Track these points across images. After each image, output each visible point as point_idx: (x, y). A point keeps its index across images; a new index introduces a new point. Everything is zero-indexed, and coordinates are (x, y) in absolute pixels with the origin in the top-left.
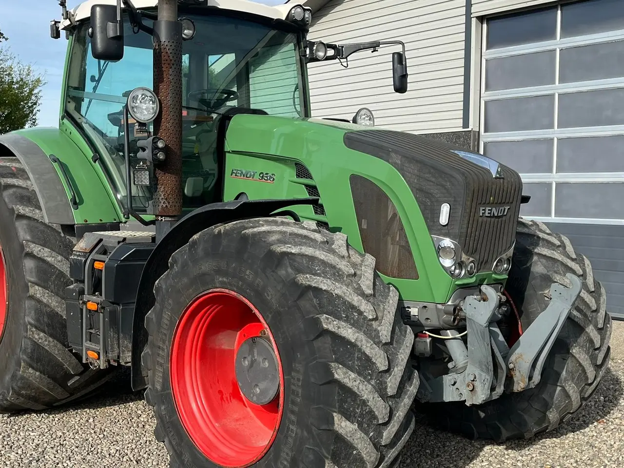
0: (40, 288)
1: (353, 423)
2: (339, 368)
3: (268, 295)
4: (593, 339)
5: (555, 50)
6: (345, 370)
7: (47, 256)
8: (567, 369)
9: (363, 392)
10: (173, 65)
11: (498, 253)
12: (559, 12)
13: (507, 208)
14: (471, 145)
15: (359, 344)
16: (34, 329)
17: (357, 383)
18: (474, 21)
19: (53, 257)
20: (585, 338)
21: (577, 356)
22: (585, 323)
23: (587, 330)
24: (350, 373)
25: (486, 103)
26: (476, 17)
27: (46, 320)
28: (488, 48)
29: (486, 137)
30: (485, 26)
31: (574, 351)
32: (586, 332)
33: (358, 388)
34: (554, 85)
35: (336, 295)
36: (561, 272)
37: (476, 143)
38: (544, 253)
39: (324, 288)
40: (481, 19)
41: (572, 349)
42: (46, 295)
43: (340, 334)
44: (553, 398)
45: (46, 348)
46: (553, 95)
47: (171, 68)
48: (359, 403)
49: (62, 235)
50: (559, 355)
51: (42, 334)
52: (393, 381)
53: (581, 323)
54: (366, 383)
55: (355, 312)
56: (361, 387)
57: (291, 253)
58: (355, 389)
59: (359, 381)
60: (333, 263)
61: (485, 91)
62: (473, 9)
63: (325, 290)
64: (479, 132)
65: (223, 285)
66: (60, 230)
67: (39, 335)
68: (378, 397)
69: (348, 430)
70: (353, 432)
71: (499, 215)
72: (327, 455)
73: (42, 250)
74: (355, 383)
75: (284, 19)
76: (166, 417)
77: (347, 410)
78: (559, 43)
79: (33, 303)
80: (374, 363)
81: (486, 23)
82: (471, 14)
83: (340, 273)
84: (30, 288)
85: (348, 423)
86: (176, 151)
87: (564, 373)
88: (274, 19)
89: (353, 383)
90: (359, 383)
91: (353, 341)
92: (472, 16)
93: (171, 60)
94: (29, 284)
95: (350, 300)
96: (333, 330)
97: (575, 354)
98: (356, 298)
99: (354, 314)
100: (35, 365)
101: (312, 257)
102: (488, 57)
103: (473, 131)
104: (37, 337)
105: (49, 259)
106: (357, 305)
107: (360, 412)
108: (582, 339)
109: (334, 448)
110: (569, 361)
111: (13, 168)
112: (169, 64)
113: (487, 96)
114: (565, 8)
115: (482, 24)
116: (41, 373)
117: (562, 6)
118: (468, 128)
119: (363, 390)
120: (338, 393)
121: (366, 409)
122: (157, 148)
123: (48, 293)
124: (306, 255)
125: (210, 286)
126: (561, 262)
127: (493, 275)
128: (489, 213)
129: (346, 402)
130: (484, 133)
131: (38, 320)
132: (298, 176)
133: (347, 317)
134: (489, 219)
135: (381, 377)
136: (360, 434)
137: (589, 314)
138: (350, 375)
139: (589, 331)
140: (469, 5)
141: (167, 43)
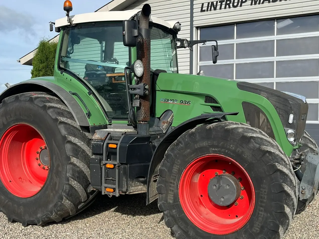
0: (76, 159)
3: (245, 156)
5: (234, 44)
7: (77, 142)
12: (235, 27)
16: (72, 180)
17: (290, 191)
18: (194, 29)
19: (80, 143)
24: (288, 187)
25: (200, 67)
26: (195, 27)
27: (77, 175)
30: (199, 31)
33: (291, 194)
34: (233, 60)
39: (272, 152)
40: (197, 28)
42: (78, 162)
43: (283, 171)
45: (76, 189)
46: (233, 64)
49: (81, 131)
51: (75, 182)
57: (254, 137)
61: (200, 61)
62: (194, 23)
65: (214, 152)
66: (80, 129)
67: (74, 182)
73: (75, 139)
75: (172, 28)
76: (176, 215)
78: (235, 41)
79: (71, 166)
80: (293, 183)
81: (199, 30)
84: (71, 159)
85: (288, 209)
88: (169, 28)
91: (287, 174)
92: (193, 26)
93: (148, 47)
94: (71, 156)
98: (282, 156)
100: (69, 198)
102: (201, 46)
104: (73, 183)
105: (78, 144)
111: (47, 98)
113: (201, 63)
114: (237, 25)
115: (198, 30)
116: (71, 202)
117: (236, 24)
122: (145, 89)
123: (79, 161)
124: (259, 137)
125: (206, 153)
131: (73, 175)
132: (206, 102)
133: (282, 163)
140: (192, 21)
141: (146, 39)
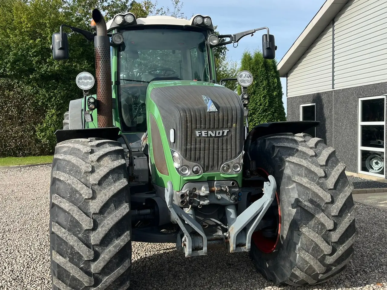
1: (65, 258)
2: (55, 225)
4: (324, 223)
6: (59, 227)
8: (301, 242)
9: (69, 241)
10: (101, 58)
13: (226, 132)
15: (71, 212)
17: (66, 235)
20: (316, 221)
21: (307, 234)
22: (315, 211)
23: (317, 217)
24: (62, 228)
31: (303, 230)
32: (316, 217)
33: (66, 238)
35: (68, 183)
36: (304, 174)
38: (292, 161)
39: (62, 179)
41: (302, 229)
43: (60, 206)
44: (296, 261)
47: (100, 60)
48: (69, 246)
50: (296, 232)
52: (96, 236)
53: (310, 211)
54: (72, 235)
55: (78, 194)
56: (68, 237)
57: (59, 159)
58: (64, 238)
59: (67, 234)
60: (79, 165)
68: (82, 245)
69: (61, 261)
70: (64, 263)
71: (217, 135)
72: (56, 274)
74: (64, 235)
75: (191, 25)
77: (62, 249)
80: (81, 225)
83: (81, 171)
85: (61, 257)
86: (104, 103)
87: (299, 244)
88: (183, 26)
89: (63, 234)
90: (67, 235)
91: (68, 211)
93: (100, 56)
95: (75, 187)
96: (57, 203)
97: (304, 232)
98: (80, 186)
99: (77, 195)
101: (69, 161)
106: (78, 190)
107: (70, 252)
108: (312, 223)
109: (58, 270)
110: (302, 237)
112: (99, 58)
119: (69, 240)
120: (57, 239)
121: (75, 251)
124: (66, 160)
126: (306, 167)
127: (221, 175)
128: (205, 135)
129: (61, 245)
133: (71, 196)
134: (208, 138)
135: (89, 233)
136: (69, 264)
137: (323, 204)
138: (62, 230)
139: (319, 217)
141: (98, 48)
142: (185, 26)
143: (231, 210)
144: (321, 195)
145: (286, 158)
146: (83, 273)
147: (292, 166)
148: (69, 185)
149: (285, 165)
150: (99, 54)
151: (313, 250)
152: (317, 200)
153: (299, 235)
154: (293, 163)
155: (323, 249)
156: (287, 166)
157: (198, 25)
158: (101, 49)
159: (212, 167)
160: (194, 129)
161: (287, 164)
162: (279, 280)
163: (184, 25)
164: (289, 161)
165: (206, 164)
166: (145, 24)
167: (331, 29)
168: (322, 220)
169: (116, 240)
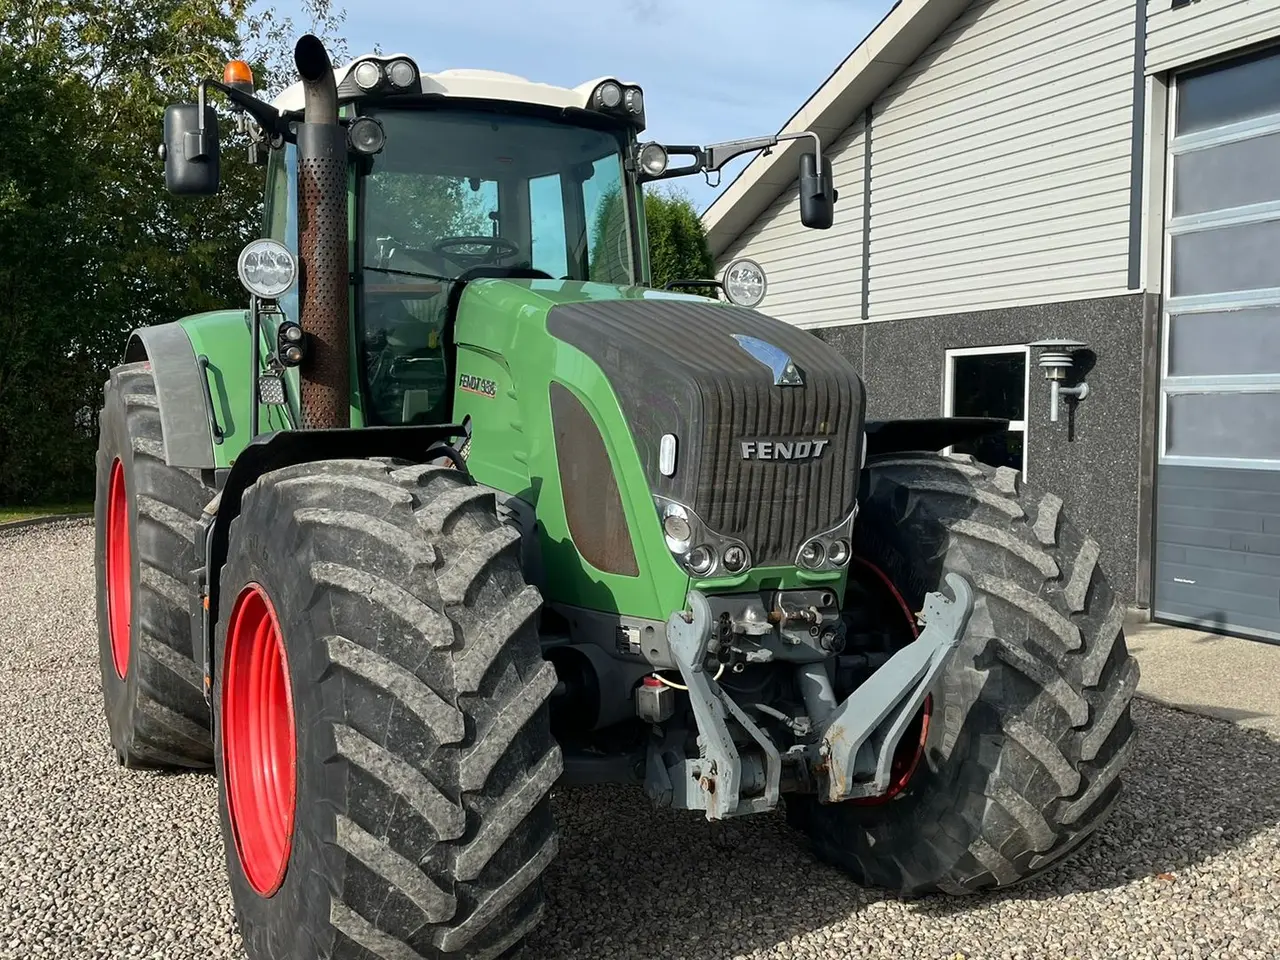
0: (157, 572)
1: (377, 836)
2: (348, 734)
4: (1065, 707)
6: (360, 738)
7: (171, 520)
8: (1002, 764)
9: (395, 782)
10: (323, 198)
11: (808, 530)
13: (820, 444)
14: (1143, 321)
15: (397, 692)
16: (149, 638)
17: (385, 763)
18: (1149, 81)
19: (181, 522)
20: (1044, 704)
21: (1022, 740)
22: (1042, 675)
23: (1048, 690)
24: (370, 744)
25: (1174, 239)
26: (1155, 74)
27: (169, 622)
28: (1179, 131)
29: (1173, 306)
30: (1173, 90)
31: (1013, 729)
32: (1047, 693)
33: (386, 773)
35: (373, 601)
36: (1004, 571)
37: (1155, 317)
38: (970, 532)
39: (351, 588)
40: (1165, 77)
41: (1009, 726)
42: (167, 582)
43: (358, 672)
44: (980, 819)
45: (172, 668)
47: (319, 204)
48: (391, 799)
49: (203, 486)
50: (987, 736)
51: (162, 646)
52: (475, 763)
53: (1031, 674)
54: (404, 764)
55: (408, 633)
56: (392, 770)
57: (320, 524)
58: (379, 775)
59: (389, 761)
60: (393, 542)
61: (1173, 216)
62: (1148, 60)
63: (353, 592)
64: (1161, 296)
66: (200, 479)
67: (157, 647)
68: (434, 792)
69: (366, 847)
70: (376, 852)
71: (797, 455)
72: (338, 890)
73: (164, 510)
74: (378, 764)
75: (583, 107)
77: (368, 811)
79: (149, 594)
80: (430, 730)
81: (1175, 84)
82: (1145, 69)
83: (404, 561)
84: (141, 571)
85: (365, 835)
86: (330, 344)
87: (997, 771)
89: (374, 762)
90: (389, 764)
91: (385, 686)
92: (1145, 73)
93: (319, 191)
94: (141, 564)
95: (398, 612)
96: (347, 665)
97: (1014, 736)
98: (413, 608)
99: (406, 636)
100: (159, 695)
101: (356, 530)
102: (1180, 150)
103: (1148, 294)
104: (153, 649)
105: (173, 525)
106: (411, 621)
107: (394, 816)
108: (1036, 707)
109: (348, 878)
110: (1007, 748)
112: (316, 198)
113: (1176, 225)
115: (1168, 87)
116: (171, 708)
118: (1139, 288)
119: (396, 778)
120: (350, 778)
121: (410, 812)
122: (286, 340)
123: (170, 580)
124: (346, 528)
126: (1009, 550)
127: (798, 573)
128: (766, 454)
129: (365, 797)
130: (1171, 296)
131: (156, 623)
133: (388, 641)
134: (772, 465)
135: (450, 754)
136: (391, 857)
137: (1060, 656)
138: (370, 748)
139: (1053, 692)
140: (1141, 53)
141: (312, 162)
142: (569, 110)
143: (819, 677)
144: (1056, 629)
145: (951, 524)
146: (430, 882)
147: (969, 547)
148: (378, 605)
149: (948, 544)
150: (318, 182)
151: (1032, 786)
152: (1045, 643)
153: (996, 744)
154: (973, 538)
155: (1060, 782)
156: (955, 548)
157: (606, 109)
158: (323, 168)
159: (774, 551)
160: (738, 436)
161: (953, 541)
162: (911, 881)
163: (564, 106)
164: (960, 534)
165: (761, 541)
166: (446, 95)
167: (862, 138)
168: (1061, 699)
169: (525, 775)
